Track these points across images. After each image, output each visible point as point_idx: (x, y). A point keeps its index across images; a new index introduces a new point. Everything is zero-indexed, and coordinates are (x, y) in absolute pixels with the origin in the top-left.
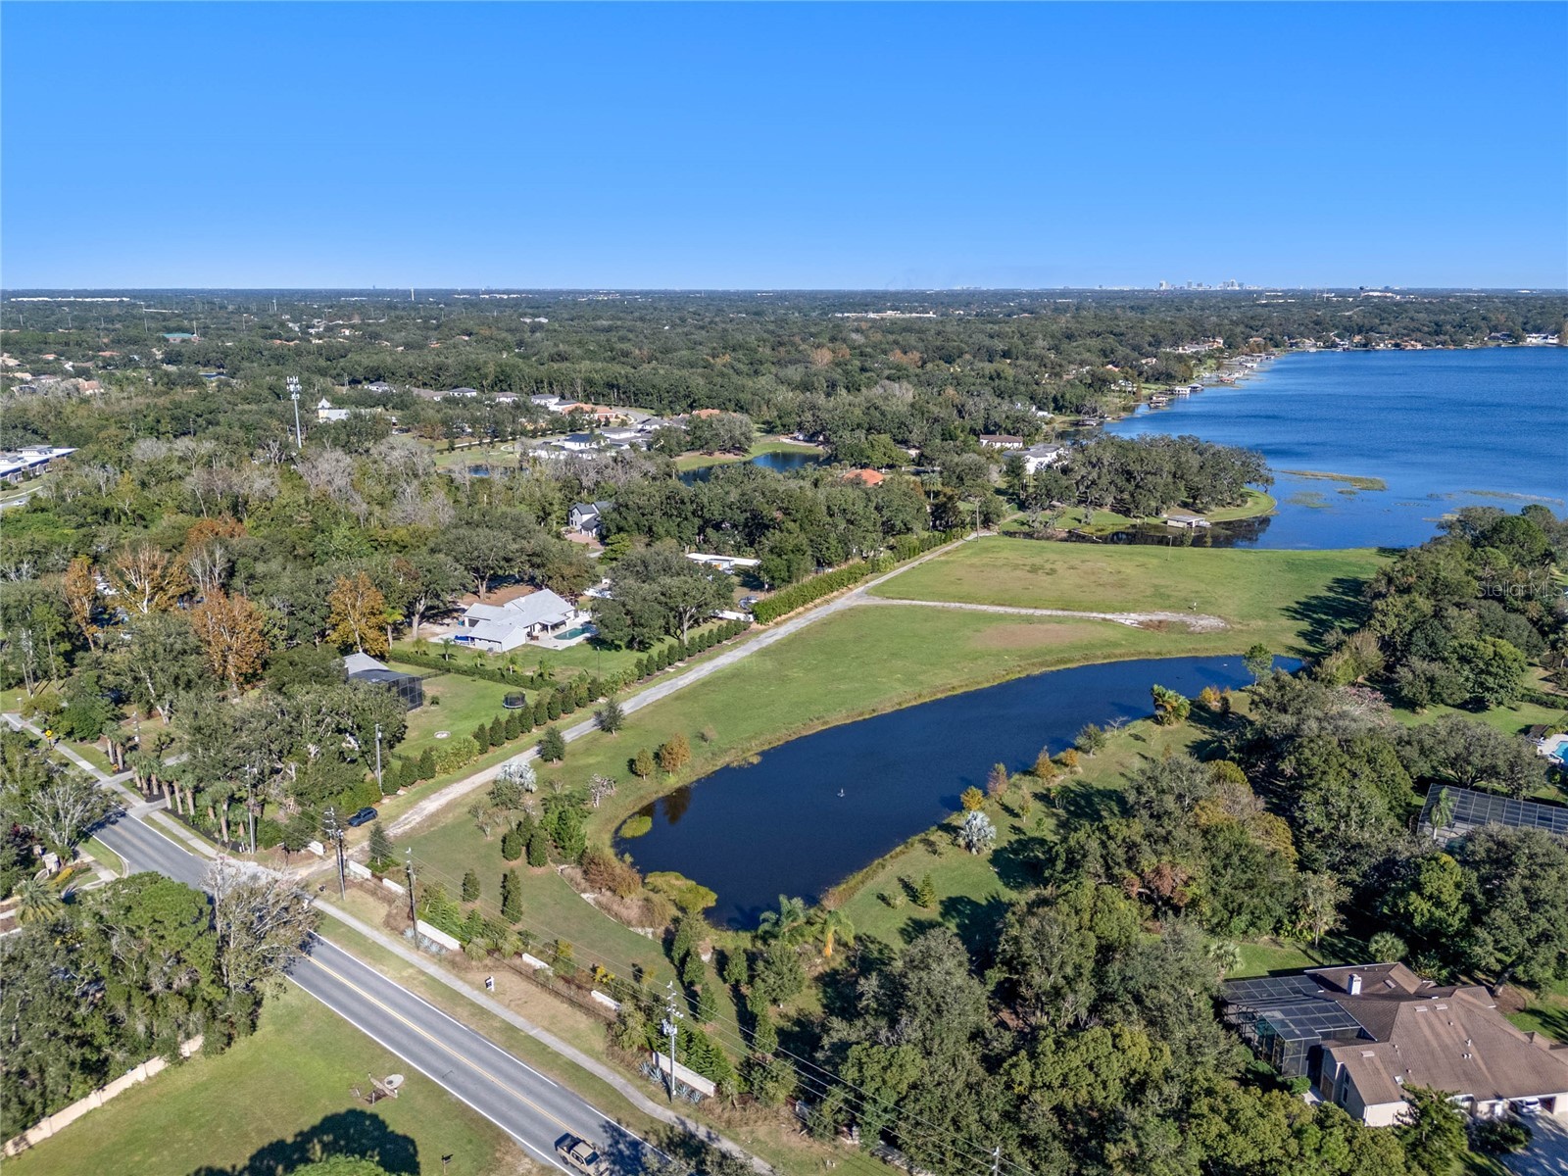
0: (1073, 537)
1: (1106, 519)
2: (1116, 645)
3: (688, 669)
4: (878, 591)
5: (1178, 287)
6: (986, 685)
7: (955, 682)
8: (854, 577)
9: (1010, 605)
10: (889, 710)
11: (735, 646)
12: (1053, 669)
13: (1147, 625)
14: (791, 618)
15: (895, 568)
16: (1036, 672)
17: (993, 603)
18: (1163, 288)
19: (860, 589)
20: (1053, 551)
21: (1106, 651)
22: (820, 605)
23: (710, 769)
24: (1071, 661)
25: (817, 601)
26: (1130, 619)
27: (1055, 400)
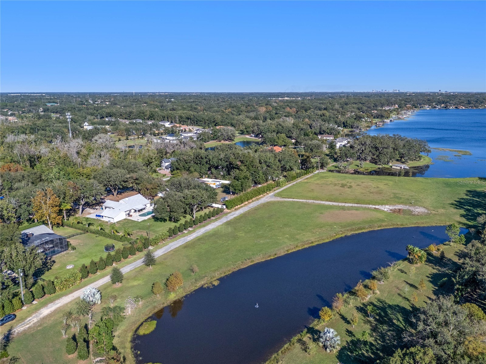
0: (356, 172)
1: (367, 165)
2: (383, 221)
3: (193, 231)
4: (279, 195)
5: (379, 91)
6: (327, 241)
7: (313, 239)
8: (269, 189)
9: (334, 201)
10: (283, 254)
11: (216, 220)
12: (357, 232)
13: (394, 211)
14: (242, 207)
15: (286, 185)
16: (349, 234)
17: (327, 200)
18: (374, 92)
19: (272, 194)
20: (349, 178)
21: (379, 224)
22: (255, 200)
23: (193, 288)
24: (364, 228)
25: (254, 199)
26: (386, 208)
27: (344, 123)
